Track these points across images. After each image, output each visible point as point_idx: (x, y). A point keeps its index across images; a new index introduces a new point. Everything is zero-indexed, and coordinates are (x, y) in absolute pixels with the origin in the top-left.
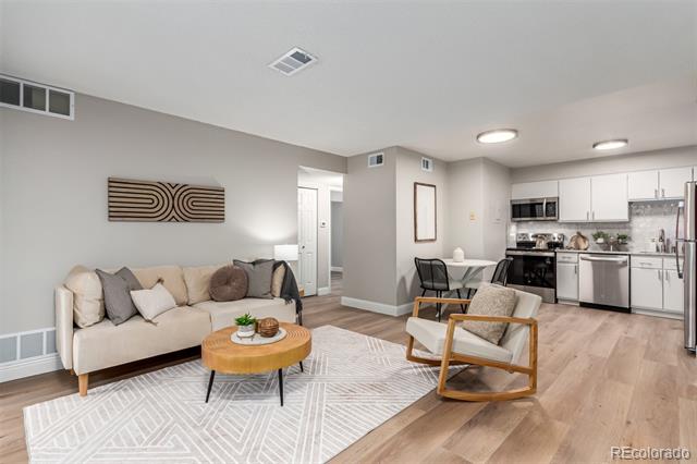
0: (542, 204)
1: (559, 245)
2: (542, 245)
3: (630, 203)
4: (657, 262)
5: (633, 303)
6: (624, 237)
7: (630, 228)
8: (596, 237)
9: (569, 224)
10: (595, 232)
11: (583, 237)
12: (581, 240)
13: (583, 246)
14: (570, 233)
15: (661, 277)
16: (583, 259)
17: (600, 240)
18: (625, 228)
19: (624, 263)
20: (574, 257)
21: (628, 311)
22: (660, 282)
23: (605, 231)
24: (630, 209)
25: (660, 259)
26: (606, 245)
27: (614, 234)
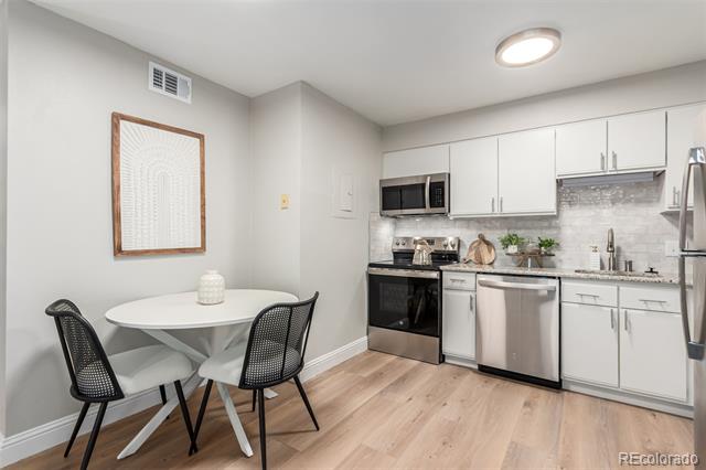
0: (423, 185)
1: (452, 257)
2: (422, 258)
3: (559, 183)
4: (606, 293)
5: (566, 372)
6: (549, 244)
7: (558, 228)
8: (507, 242)
9: (468, 221)
10: (504, 234)
11: (488, 243)
12: (484, 248)
13: (487, 258)
14: (469, 236)
15: (615, 324)
16: (483, 284)
17: (513, 249)
18: (550, 227)
19: (551, 292)
20: (470, 280)
21: (556, 386)
22: (613, 333)
23: (520, 233)
24: (559, 194)
25: (614, 288)
26: (522, 258)
27: (532, 238)
